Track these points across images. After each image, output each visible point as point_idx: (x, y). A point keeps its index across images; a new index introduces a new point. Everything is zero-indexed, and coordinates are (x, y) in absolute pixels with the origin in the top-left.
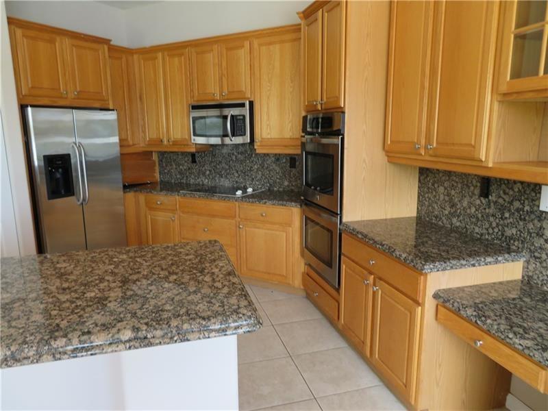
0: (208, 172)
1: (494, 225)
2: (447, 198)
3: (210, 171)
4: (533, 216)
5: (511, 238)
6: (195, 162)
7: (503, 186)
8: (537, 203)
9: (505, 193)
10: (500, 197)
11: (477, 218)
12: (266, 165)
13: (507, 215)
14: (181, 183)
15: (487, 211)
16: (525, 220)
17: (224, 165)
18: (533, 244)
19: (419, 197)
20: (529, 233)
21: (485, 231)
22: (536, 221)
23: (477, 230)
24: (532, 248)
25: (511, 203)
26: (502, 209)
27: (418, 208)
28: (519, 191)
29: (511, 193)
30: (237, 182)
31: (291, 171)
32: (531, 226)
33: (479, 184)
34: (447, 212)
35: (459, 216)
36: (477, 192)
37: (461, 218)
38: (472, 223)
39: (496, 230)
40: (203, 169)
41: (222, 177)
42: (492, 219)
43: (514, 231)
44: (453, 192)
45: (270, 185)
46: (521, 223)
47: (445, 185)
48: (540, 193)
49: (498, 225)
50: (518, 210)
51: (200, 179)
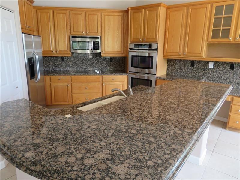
0: (71, 65)
1: (195, 73)
2: (179, 68)
3: (72, 65)
4: (207, 70)
5: (200, 76)
6: (64, 61)
7: (198, 63)
8: (208, 66)
9: (199, 65)
10: (197, 66)
11: (190, 72)
12: (100, 62)
13: (199, 70)
14: (55, 71)
15: (193, 70)
16: (205, 71)
17: (79, 62)
18: (207, 76)
19: (167, 68)
20: (206, 74)
21: (192, 75)
22: (208, 71)
23: (190, 75)
24: (207, 77)
25: (201, 67)
26: (198, 69)
27: (167, 72)
28: (203, 64)
29: (201, 65)
30: (86, 69)
31: (111, 63)
32: (206, 72)
33: (190, 63)
34: (179, 72)
35: (183, 72)
36: (190, 65)
37: (184, 72)
38: (188, 73)
39: (196, 74)
40: (69, 64)
41: (78, 67)
42: (195, 72)
43: (202, 74)
44: (181, 66)
45: (102, 69)
46: (204, 71)
47: (178, 64)
48: (209, 64)
49: (197, 73)
50: (203, 69)
51: (66, 68)
